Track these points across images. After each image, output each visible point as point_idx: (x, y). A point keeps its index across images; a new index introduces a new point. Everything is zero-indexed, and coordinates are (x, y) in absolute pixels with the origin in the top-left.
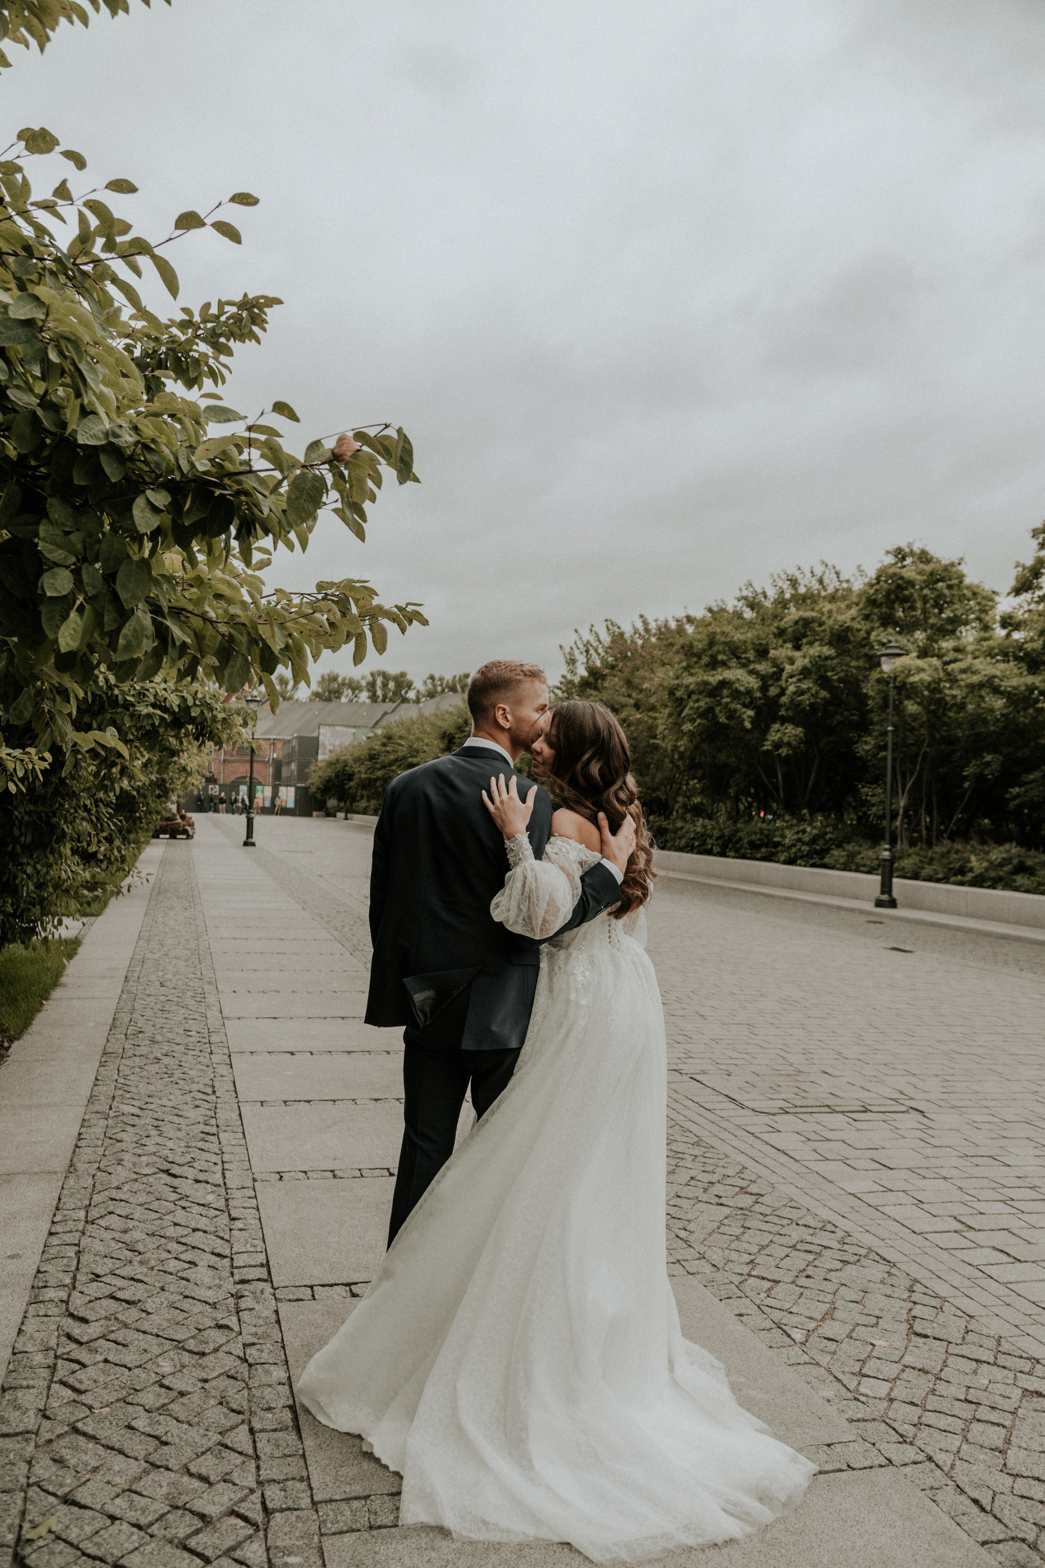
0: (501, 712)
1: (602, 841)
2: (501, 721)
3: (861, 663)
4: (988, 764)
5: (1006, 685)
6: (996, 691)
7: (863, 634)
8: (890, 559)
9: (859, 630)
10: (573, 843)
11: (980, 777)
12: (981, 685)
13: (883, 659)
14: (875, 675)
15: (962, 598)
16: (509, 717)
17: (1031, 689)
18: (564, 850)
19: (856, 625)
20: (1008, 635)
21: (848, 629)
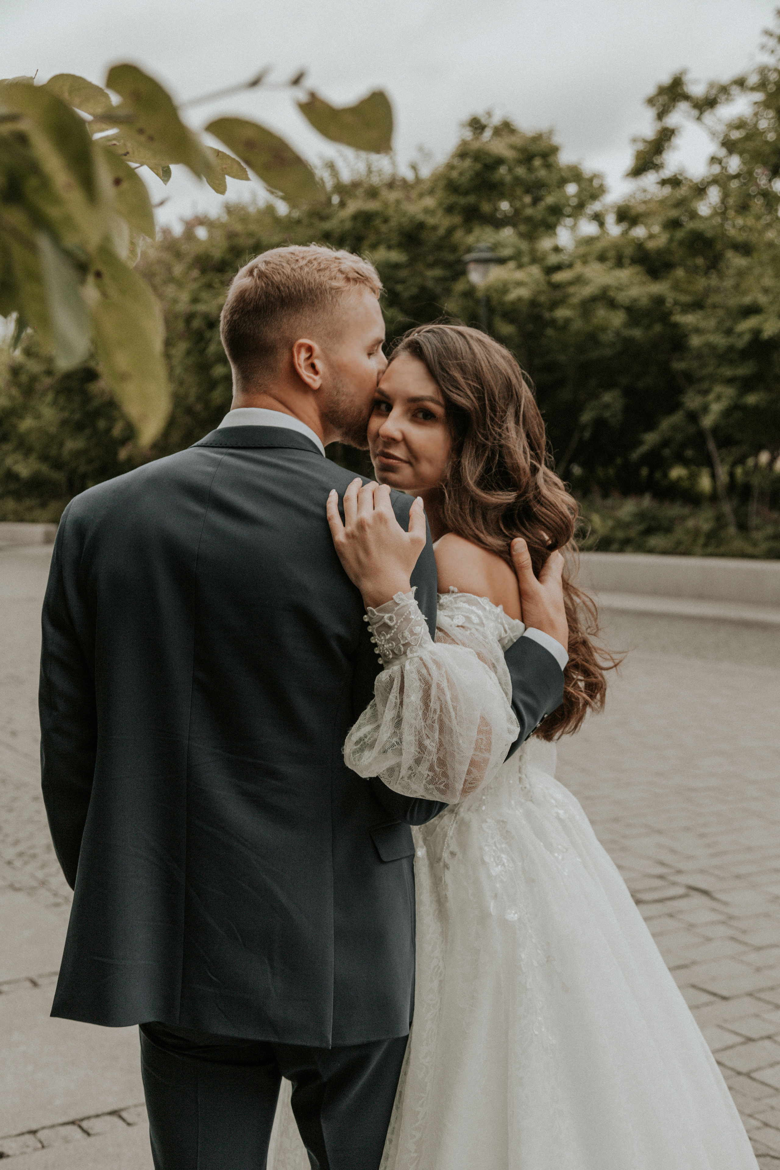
0: (304, 355)
1: (522, 594)
2: (306, 374)
3: (438, 272)
4: (607, 406)
5: (622, 297)
6: (612, 304)
7: (441, 232)
8: (468, 134)
9: (435, 228)
10: (485, 602)
11: (600, 423)
12: (594, 299)
13: (472, 267)
14: (460, 286)
15: (563, 182)
16: (319, 365)
17: (659, 301)
18: (475, 620)
19: (431, 221)
20: (625, 233)
21: (421, 226)
